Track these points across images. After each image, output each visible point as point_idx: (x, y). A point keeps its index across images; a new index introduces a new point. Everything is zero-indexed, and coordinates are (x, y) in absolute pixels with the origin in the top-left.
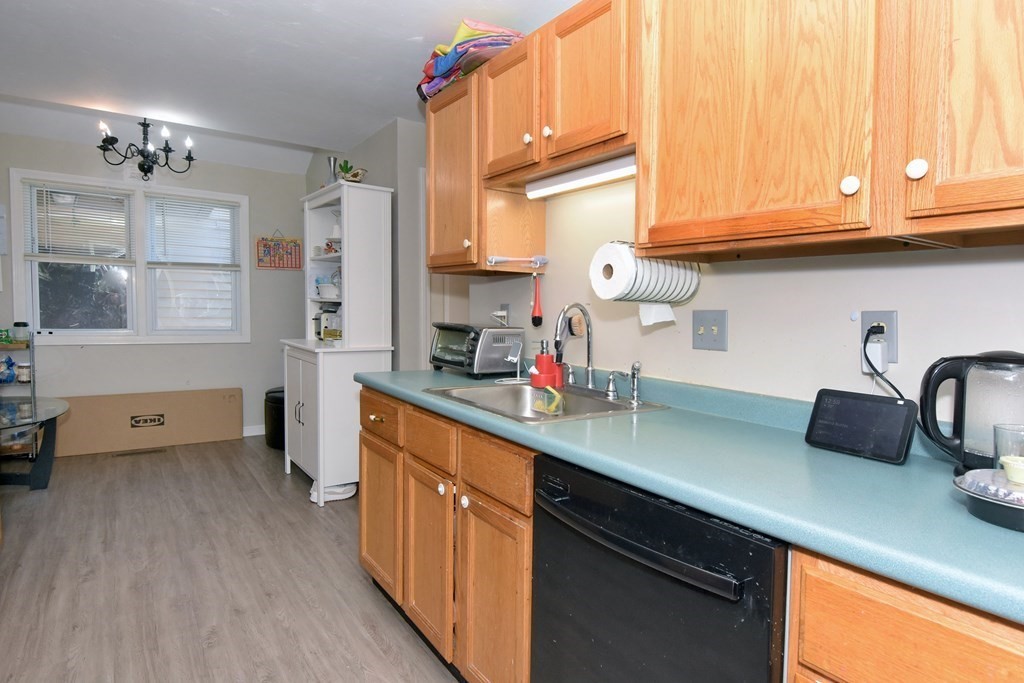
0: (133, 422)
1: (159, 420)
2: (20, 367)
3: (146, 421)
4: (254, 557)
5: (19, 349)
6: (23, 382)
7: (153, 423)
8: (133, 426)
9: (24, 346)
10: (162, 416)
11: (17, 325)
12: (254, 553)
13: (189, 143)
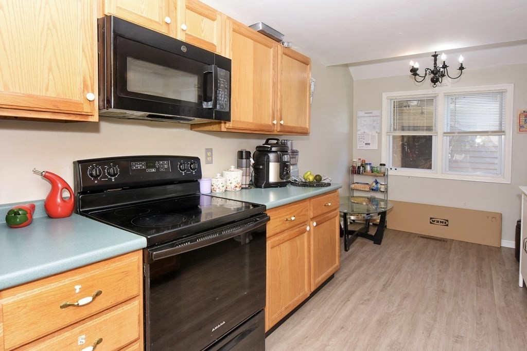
0: (431, 221)
1: (446, 223)
2: (381, 184)
3: (438, 222)
4: (456, 342)
5: (381, 176)
6: (382, 191)
7: (441, 224)
8: (431, 223)
9: (383, 175)
10: (447, 221)
11: (381, 165)
12: (458, 339)
13: (461, 59)
